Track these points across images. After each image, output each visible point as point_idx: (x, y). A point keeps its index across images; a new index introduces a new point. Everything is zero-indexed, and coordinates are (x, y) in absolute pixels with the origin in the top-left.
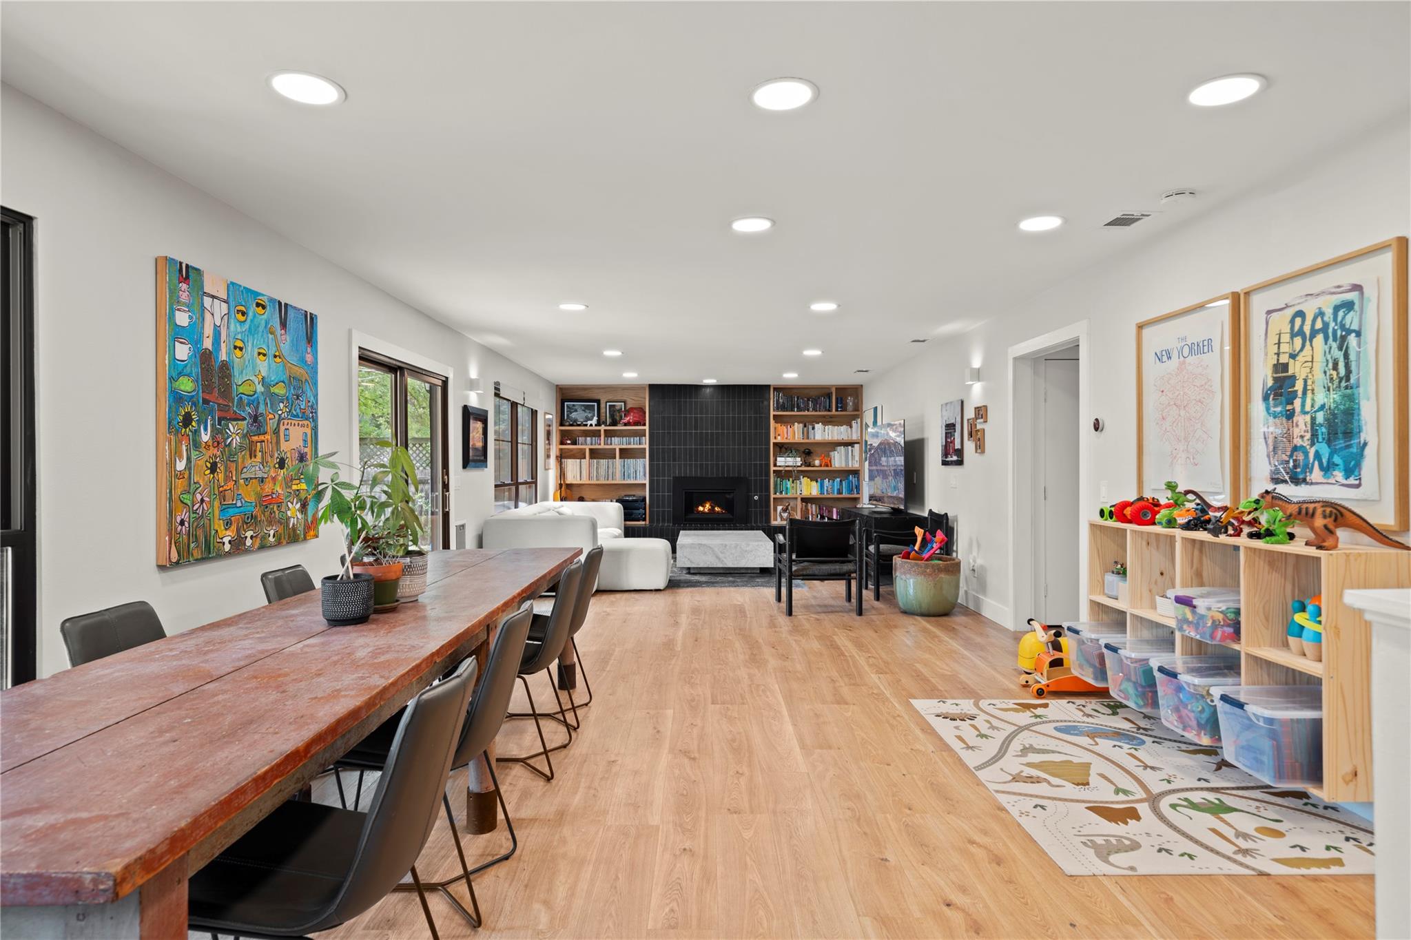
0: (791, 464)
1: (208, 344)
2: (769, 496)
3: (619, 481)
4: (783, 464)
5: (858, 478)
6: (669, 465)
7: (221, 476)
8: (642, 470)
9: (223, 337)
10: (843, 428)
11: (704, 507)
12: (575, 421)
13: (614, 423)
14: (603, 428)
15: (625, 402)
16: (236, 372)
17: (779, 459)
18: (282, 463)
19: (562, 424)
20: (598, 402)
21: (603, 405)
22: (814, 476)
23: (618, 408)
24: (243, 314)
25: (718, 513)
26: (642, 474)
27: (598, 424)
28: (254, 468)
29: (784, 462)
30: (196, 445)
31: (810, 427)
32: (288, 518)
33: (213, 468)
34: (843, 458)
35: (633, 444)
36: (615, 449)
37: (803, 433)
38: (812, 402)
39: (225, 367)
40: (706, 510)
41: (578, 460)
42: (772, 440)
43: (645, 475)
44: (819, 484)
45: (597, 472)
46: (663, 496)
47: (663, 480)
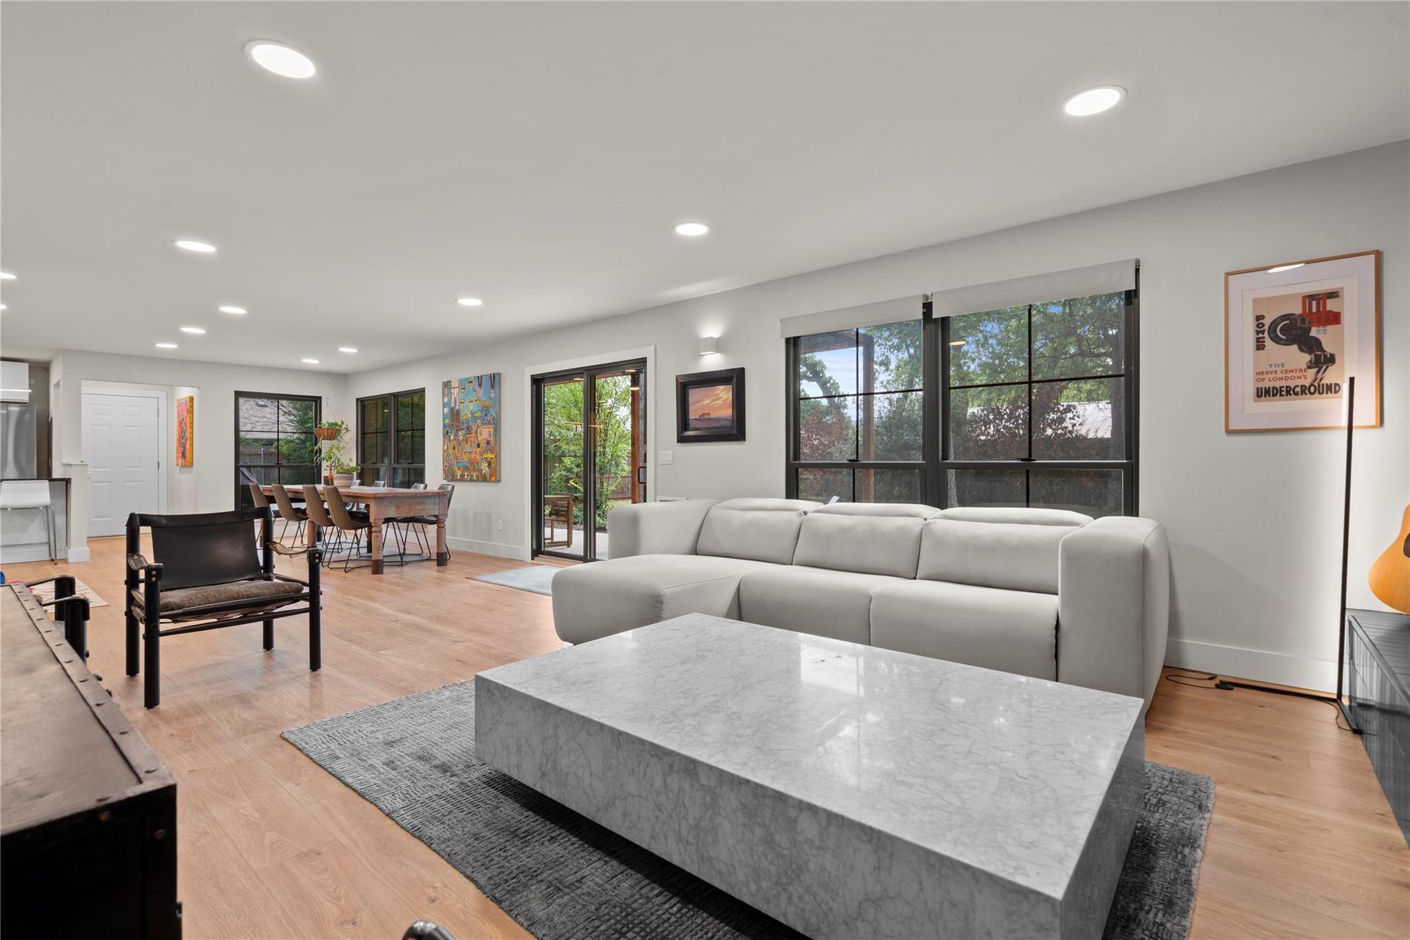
1: (453, 405)
7: (456, 451)
9: (457, 400)
16: (461, 412)
18: (478, 446)
24: (464, 389)
28: (467, 448)
30: (450, 441)
32: (482, 470)
33: (454, 448)
39: (458, 411)
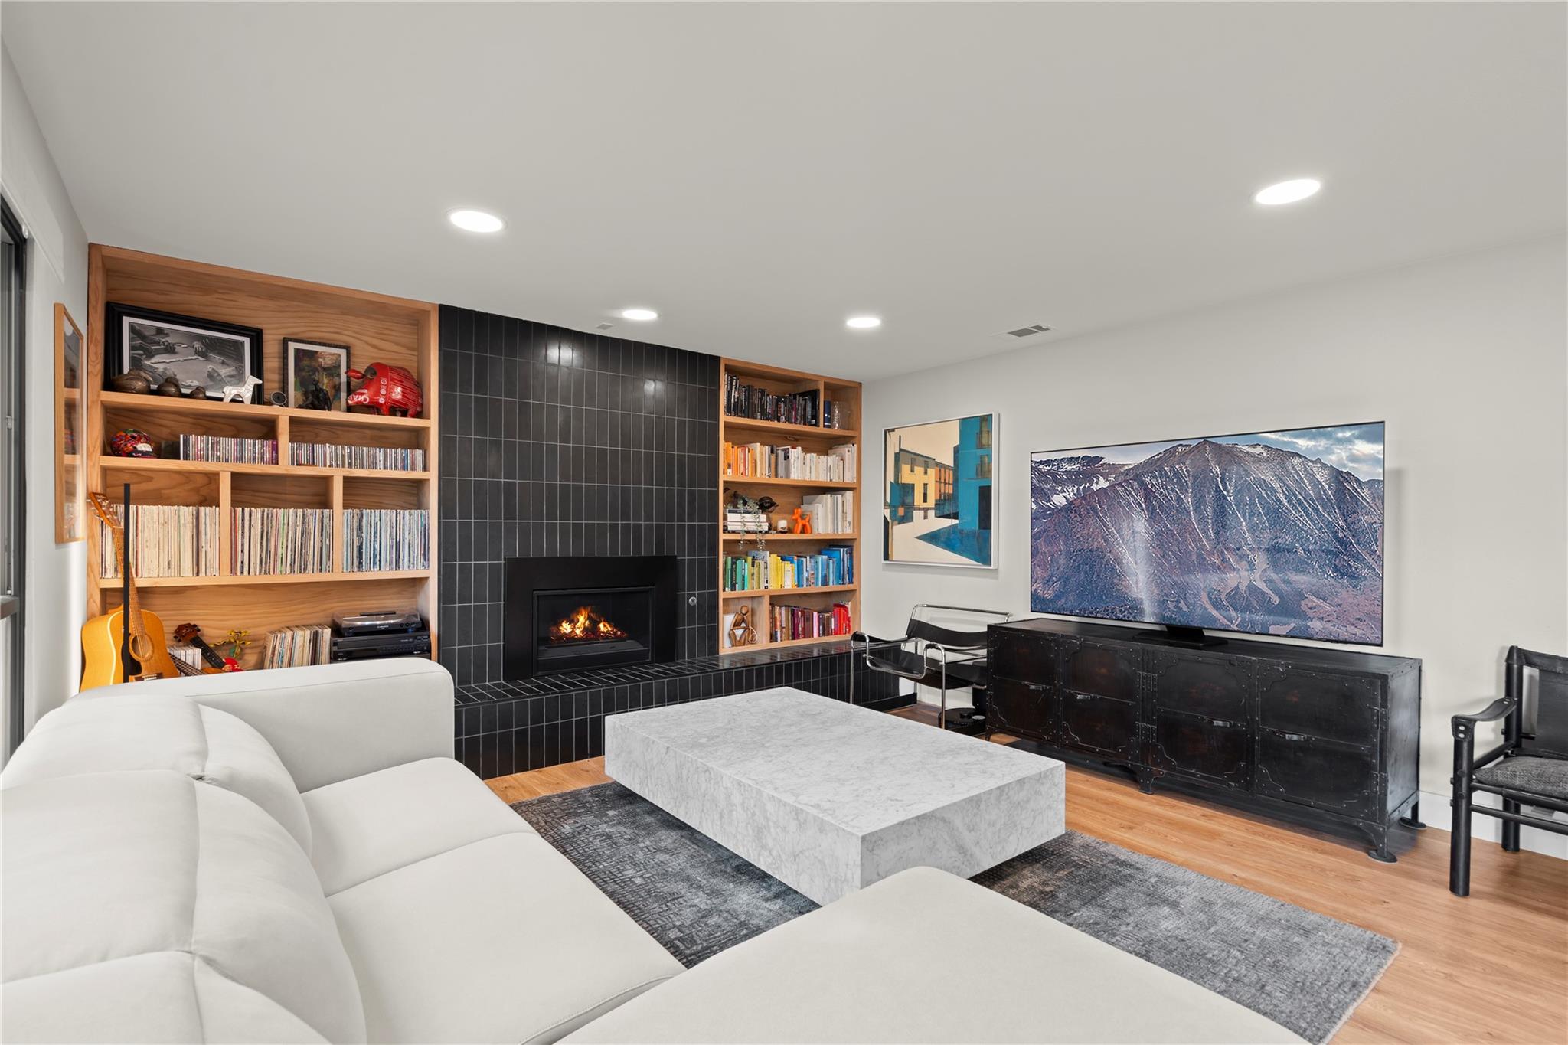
0: (751, 527)
2: (715, 596)
3: (342, 571)
4: (738, 527)
5: (851, 554)
6: (496, 527)
8: (416, 541)
10: (832, 459)
11: (573, 622)
12: (172, 381)
13: (317, 399)
14: (283, 415)
15: (347, 348)
17: (731, 517)
19: (111, 382)
20: (257, 337)
21: (271, 348)
22: (787, 550)
23: (326, 362)
25: (606, 637)
26: (416, 551)
27: (258, 396)
29: (739, 522)
31: (781, 454)
34: (830, 516)
35: (383, 465)
36: (327, 480)
37: (769, 466)
38: (785, 402)
40: (578, 631)
41: (187, 512)
42: (722, 478)
43: (425, 555)
44: (795, 566)
45: (265, 548)
46: (480, 610)
47: (480, 569)
